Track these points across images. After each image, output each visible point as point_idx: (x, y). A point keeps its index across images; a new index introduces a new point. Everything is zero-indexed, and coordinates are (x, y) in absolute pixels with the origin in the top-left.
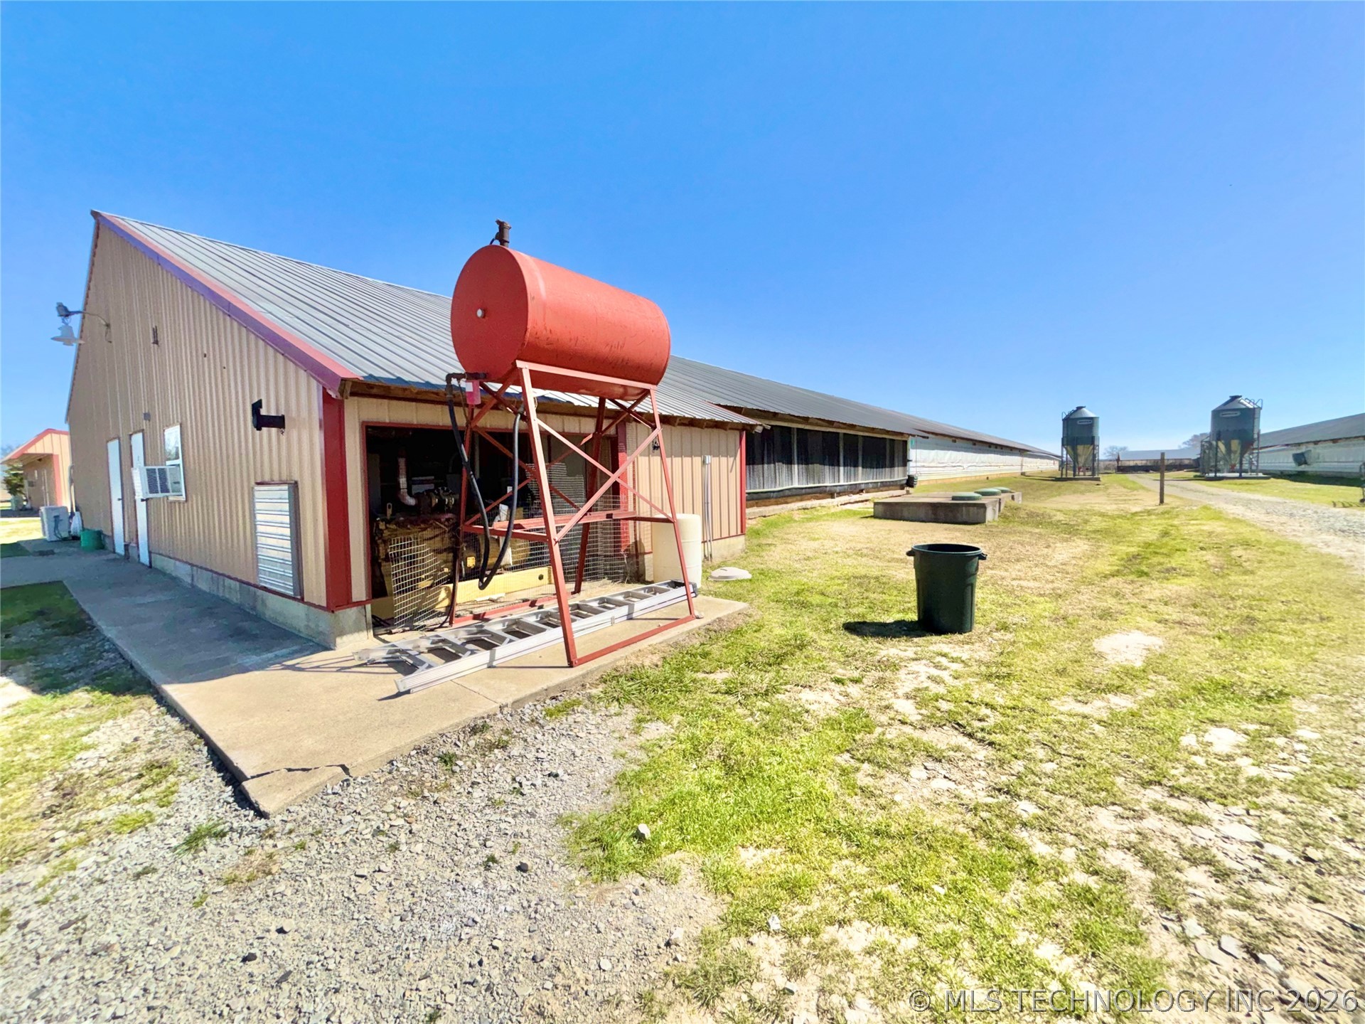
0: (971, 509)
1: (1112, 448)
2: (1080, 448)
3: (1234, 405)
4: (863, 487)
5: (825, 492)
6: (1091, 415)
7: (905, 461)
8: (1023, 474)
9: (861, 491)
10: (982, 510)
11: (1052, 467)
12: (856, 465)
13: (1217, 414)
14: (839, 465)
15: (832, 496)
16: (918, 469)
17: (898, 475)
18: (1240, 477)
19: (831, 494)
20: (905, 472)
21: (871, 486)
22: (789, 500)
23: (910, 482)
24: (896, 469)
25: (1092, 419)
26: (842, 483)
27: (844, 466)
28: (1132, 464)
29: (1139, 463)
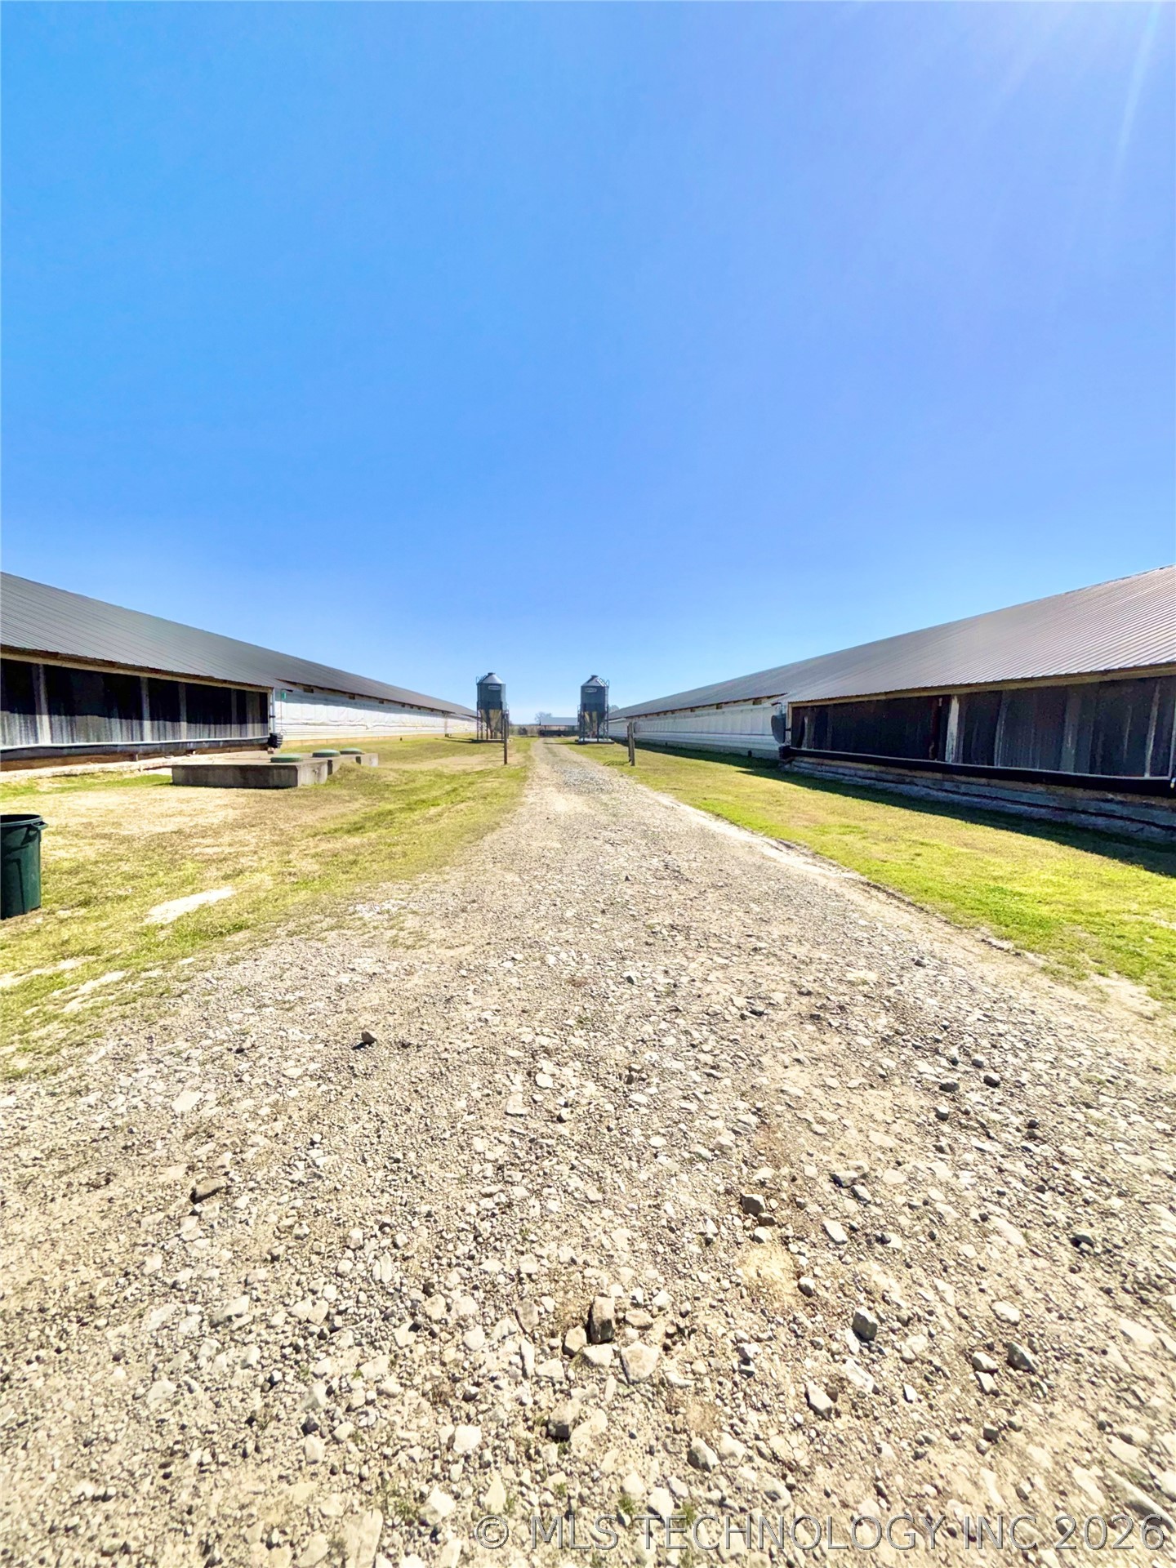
0: (282, 771)
1: (541, 714)
2: (492, 712)
3: (593, 683)
4: (192, 746)
5: (115, 753)
6: (499, 681)
7: (264, 718)
8: (447, 735)
9: (190, 752)
10: (293, 773)
11: (470, 728)
12: (175, 719)
13: (584, 688)
14: (140, 718)
15: (131, 757)
16: (284, 727)
17: (253, 732)
18: (598, 742)
19: (130, 755)
20: (265, 731)
21: (207, 745)
22: (35, 763)
23: (273, 741)
24: (250, 726)
25: (500, 685)
26: (148, 741)
27: (152, 719)
28: (555, 729)
29: (562, 728)
